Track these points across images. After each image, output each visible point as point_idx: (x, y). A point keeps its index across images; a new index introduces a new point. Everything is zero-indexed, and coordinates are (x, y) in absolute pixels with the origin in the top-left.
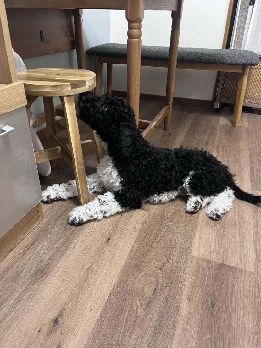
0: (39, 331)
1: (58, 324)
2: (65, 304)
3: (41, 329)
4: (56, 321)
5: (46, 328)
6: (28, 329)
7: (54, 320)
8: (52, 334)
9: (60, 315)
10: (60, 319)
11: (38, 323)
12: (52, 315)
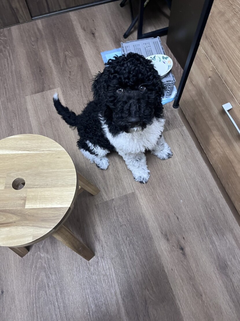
0: (184, 238)
1: (180, 248)
2: (188, 261)
3: (184, 239)
4: (182, 249)
5: (183, 242)
6: (189, 234)
7: (184, 249)
8: (177, 241)
9: (184, 254)
10: (181, 251)
11: (189, 241)
12: (187, 250)
